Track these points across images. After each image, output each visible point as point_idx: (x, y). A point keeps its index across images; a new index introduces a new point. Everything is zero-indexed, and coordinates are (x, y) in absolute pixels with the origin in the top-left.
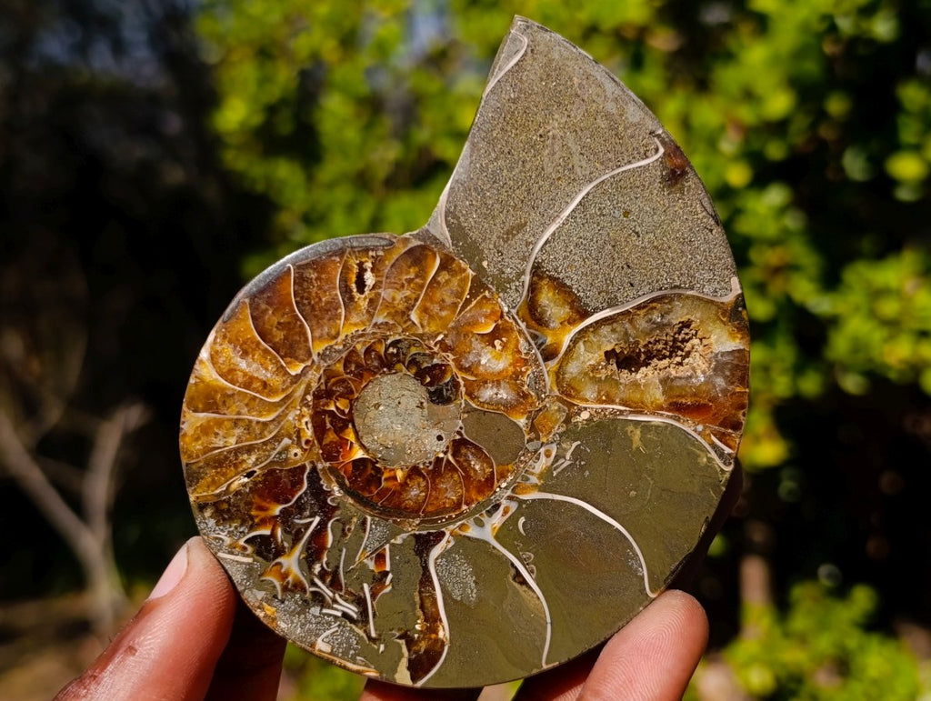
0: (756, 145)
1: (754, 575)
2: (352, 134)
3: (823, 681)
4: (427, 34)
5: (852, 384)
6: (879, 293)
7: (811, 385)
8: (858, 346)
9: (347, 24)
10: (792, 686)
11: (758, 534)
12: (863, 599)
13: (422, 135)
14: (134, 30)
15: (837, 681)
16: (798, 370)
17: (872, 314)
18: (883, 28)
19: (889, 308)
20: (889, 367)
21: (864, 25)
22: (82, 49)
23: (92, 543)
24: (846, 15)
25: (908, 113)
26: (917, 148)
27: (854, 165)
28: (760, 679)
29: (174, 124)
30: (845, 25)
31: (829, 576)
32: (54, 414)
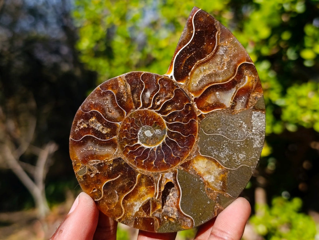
0: (258, 48)
1: (260, 195)
2: (124, 50)
3: (283, 231)
4: (150, 17)
5: (291, 128)
6: (299, 97)
7: (278, 129)
8: (293, 114)
9: (123, 12)
10: (273, 232)
11: (261, 181)
12: (297, 203)
13: (148, 50)
14: (51, 18)
15: (288, 230)
16: (274, 124)
17: (297, 104)
18: (299, 8)
19: (303, 102)
20: (303, 122)
21: (293, 7)
22: (34, 25)
23: (38, 191)
24: (287, 3)
25: (308, 36)
26: (311, 48)
27: (291, 55)
28: (262, 229)
29: (65, 50)
30: (287, 7)
31: (286, 195)
32: (25, 148)
